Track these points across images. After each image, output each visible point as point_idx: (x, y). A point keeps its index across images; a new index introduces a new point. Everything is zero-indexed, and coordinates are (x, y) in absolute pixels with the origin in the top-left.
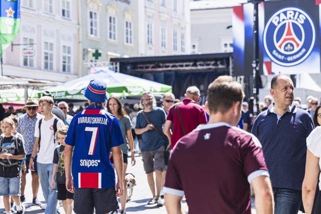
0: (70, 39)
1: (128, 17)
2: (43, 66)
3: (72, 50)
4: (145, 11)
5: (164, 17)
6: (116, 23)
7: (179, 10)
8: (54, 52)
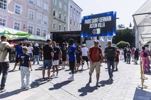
0: (46, 29)
1: (65, 26)
2: (36, 34)
3: (47, 31)
4: (70, 26)
5: (74, 28)
6: (61, 27)
7: (78, 27)
8: (41, 31)
